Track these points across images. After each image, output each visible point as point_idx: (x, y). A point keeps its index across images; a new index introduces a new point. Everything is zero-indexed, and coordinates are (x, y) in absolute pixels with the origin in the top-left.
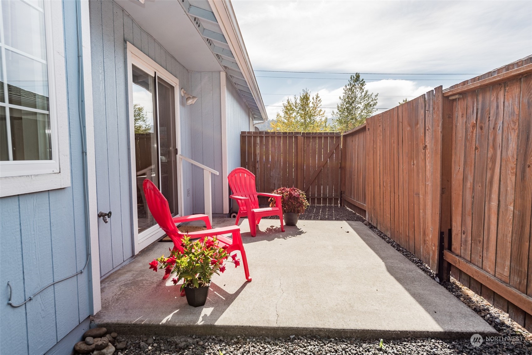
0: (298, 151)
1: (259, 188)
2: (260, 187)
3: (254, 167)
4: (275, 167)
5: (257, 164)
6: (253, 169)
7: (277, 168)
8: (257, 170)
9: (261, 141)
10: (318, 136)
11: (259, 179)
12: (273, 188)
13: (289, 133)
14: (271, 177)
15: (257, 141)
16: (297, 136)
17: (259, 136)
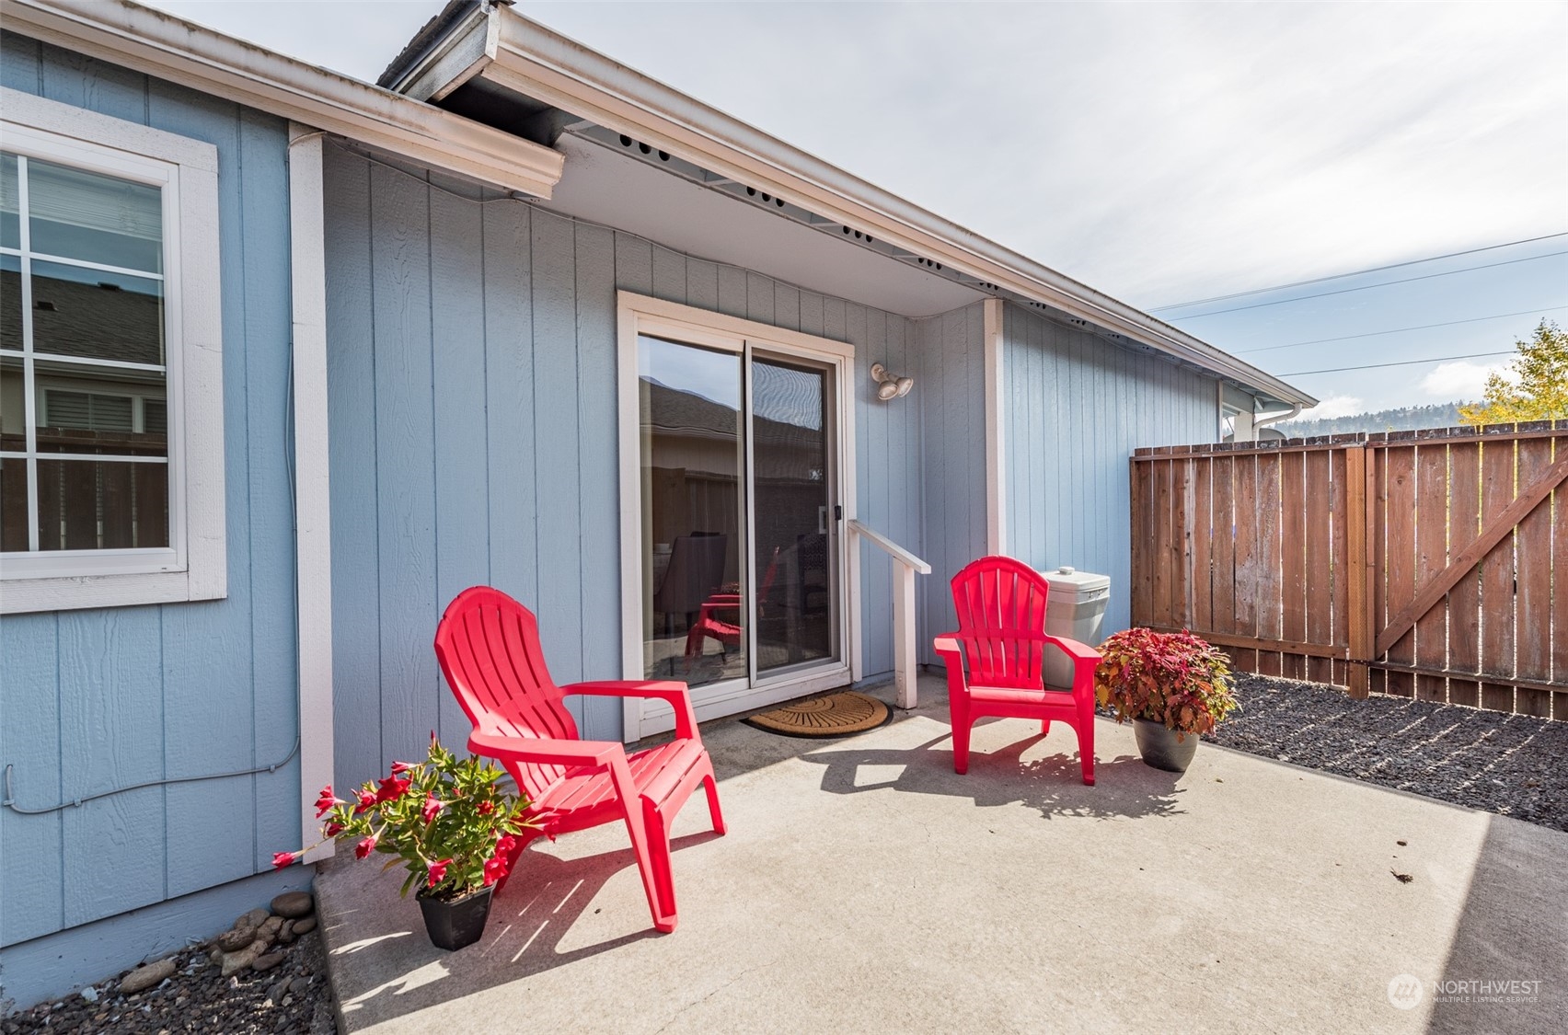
0: (1348, 501)
1: (1194, 615)
2: (1197, 610)
3: (1176, 549)
4: (1253, 551)
5: (1186, 542)
6: (1174, 556)
7: (1262, 557)
8: (1187, 559)
9: (1200, 474)
10: (1452, 441)
11: (1193, 586)
12: (1247, 619)
13: (1312, 440)
14: (1237, 585)
15: (1186, 473)
16: (1345, 450)
17: (1193, 459)
